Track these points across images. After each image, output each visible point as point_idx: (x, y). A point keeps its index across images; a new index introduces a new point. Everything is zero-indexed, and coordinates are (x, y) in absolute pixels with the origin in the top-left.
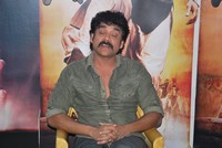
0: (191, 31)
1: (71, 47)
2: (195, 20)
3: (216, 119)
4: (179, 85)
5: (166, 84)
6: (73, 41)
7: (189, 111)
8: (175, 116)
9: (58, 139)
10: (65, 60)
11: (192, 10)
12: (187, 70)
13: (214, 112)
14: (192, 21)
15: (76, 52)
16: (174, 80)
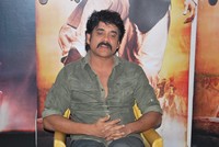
0: (189, 30)
1: (68, 47)
2: (192, 18)
3: (214, 119)
4: (176, 84)
5: (163, 84)
6: (70, 40)
7: (187, 111)
8: (172, 116)
9: (56, 142)
10: (62, 60)
11: (190, 9)
12: (185, 69)
13: (212, 112)
14: (190, 20)
15: (73, 52)
16: (171, 80)
